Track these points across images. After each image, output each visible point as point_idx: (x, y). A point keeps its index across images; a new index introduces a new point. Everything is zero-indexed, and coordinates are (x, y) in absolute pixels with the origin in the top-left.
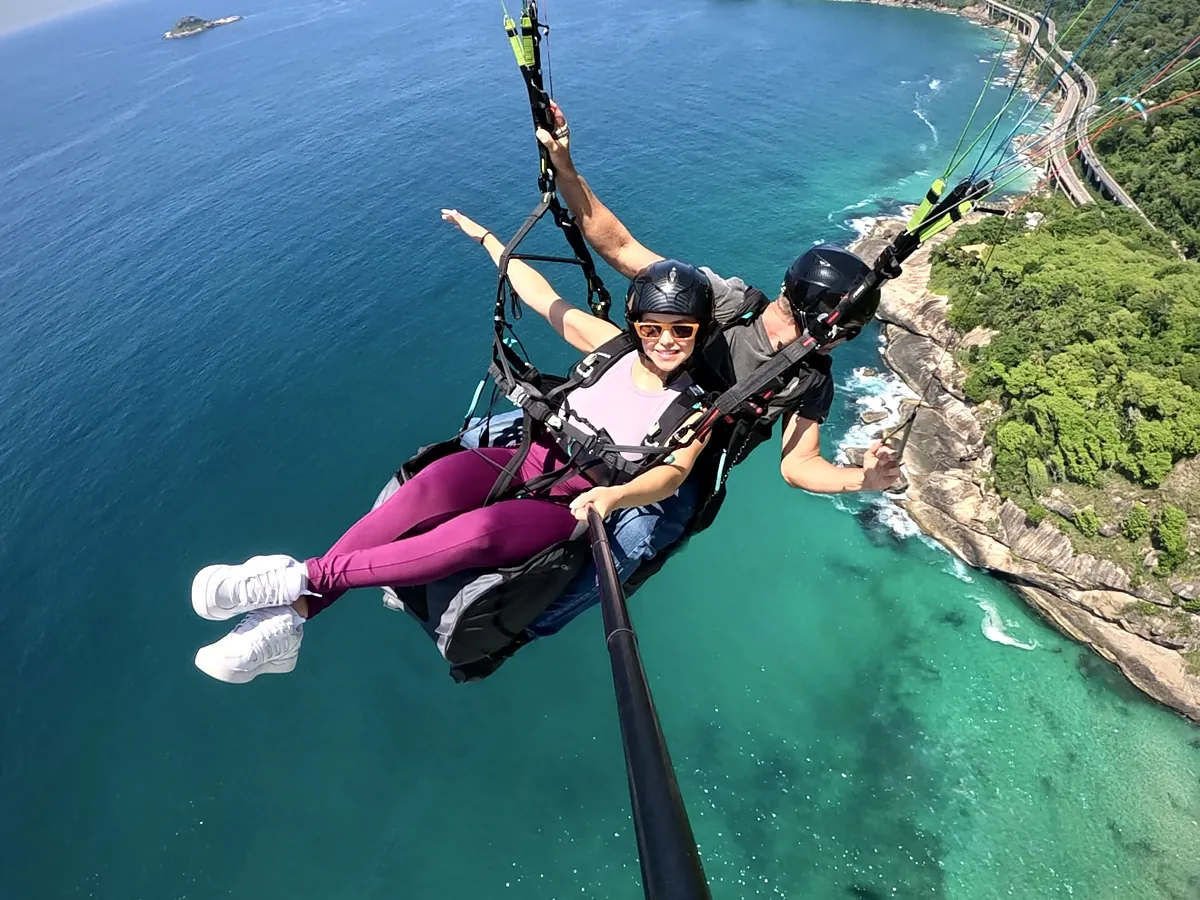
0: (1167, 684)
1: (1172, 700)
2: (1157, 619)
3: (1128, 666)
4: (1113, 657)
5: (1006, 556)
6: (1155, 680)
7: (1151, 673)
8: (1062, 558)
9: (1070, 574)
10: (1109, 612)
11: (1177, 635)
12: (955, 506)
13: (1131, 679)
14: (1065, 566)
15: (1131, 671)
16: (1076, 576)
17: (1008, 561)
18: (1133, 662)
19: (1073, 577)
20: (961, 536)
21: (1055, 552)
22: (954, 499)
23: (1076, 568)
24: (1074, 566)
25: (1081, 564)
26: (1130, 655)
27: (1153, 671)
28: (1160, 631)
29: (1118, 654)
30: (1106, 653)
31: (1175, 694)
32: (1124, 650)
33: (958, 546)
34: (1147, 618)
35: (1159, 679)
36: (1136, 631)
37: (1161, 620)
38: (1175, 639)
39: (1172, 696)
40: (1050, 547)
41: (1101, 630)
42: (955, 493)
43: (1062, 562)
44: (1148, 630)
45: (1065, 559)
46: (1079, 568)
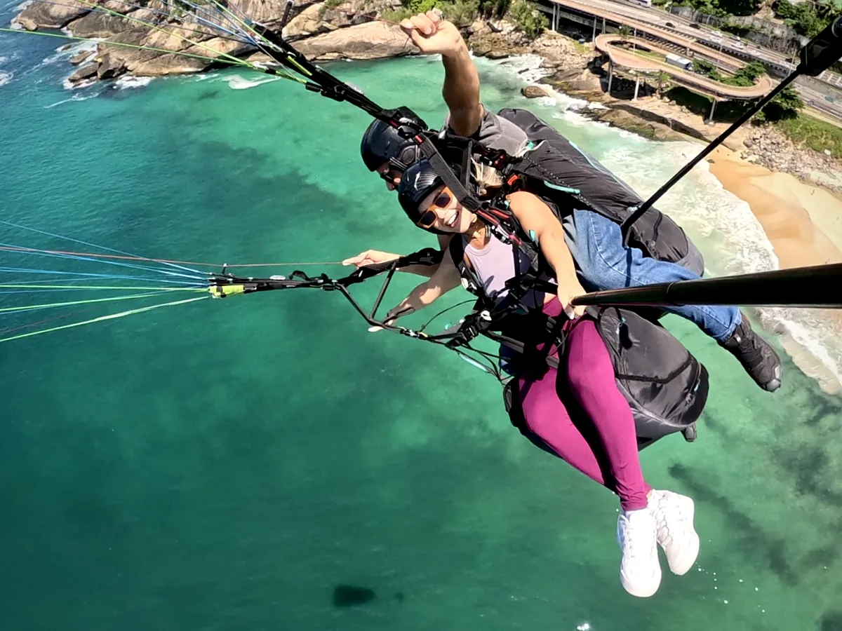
0: (382, 42)
1: (393, 50)
2: (345, 5)
3: (349, 51)
4: (336, 54)
5: (220, 42)
6: (373, 46)
7: (367, 43)
8: (256, 11)
9: (269, 17)
10: (312, 26)
11: (366, 6)
12: (166, 45)
13: (358, 57)
14: (262, 15)
15: (354, 52)
16: (273, 15)
17: (223, 44)
18: (352, 46)
19: (271, 18)
20: (182, 59)
21: (249, 12)
22: (163, 42)
23: (270, 10)
24: (267, 10)
25: (271, 4)
26: (346, 43)
27: (367, 41)
28: (353, 11)
29: (337, 50)
30: (329, 56)
31: (392, 45)
32: (340, 44)
33: (184, 66)
34: (338, 7)
35: (375, 42)
36: (338, 24)
37: (348, 4)
38: (366, 9)
39: (391, 47)
40: (244, 11)
41: (316, 43)
42: (161, 38)
43: (258, 14)
44: (344, 17)
45: (259, 9)
46: (271, 8)
